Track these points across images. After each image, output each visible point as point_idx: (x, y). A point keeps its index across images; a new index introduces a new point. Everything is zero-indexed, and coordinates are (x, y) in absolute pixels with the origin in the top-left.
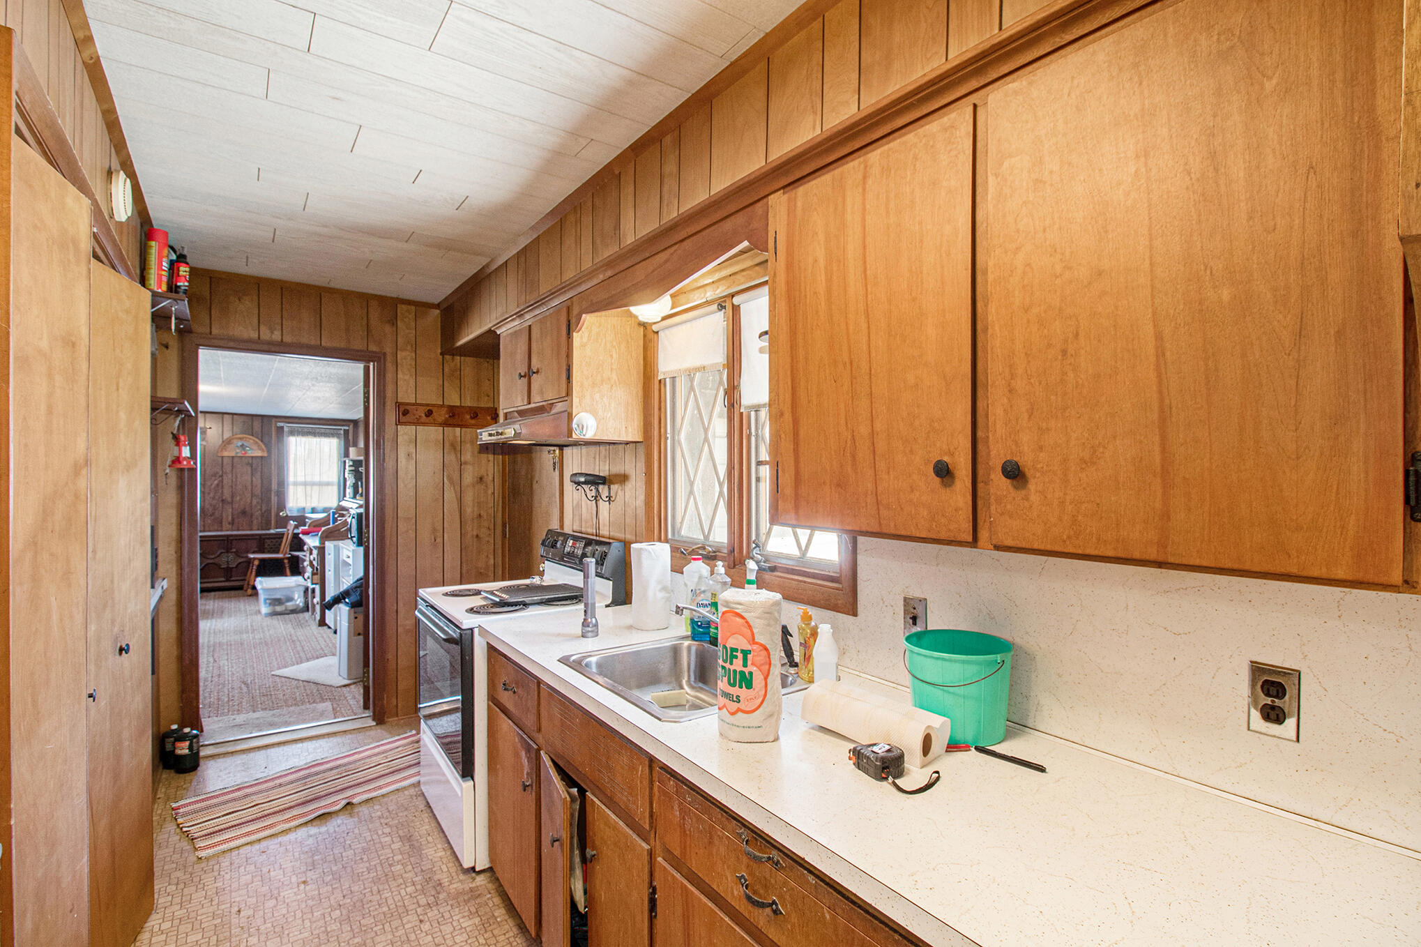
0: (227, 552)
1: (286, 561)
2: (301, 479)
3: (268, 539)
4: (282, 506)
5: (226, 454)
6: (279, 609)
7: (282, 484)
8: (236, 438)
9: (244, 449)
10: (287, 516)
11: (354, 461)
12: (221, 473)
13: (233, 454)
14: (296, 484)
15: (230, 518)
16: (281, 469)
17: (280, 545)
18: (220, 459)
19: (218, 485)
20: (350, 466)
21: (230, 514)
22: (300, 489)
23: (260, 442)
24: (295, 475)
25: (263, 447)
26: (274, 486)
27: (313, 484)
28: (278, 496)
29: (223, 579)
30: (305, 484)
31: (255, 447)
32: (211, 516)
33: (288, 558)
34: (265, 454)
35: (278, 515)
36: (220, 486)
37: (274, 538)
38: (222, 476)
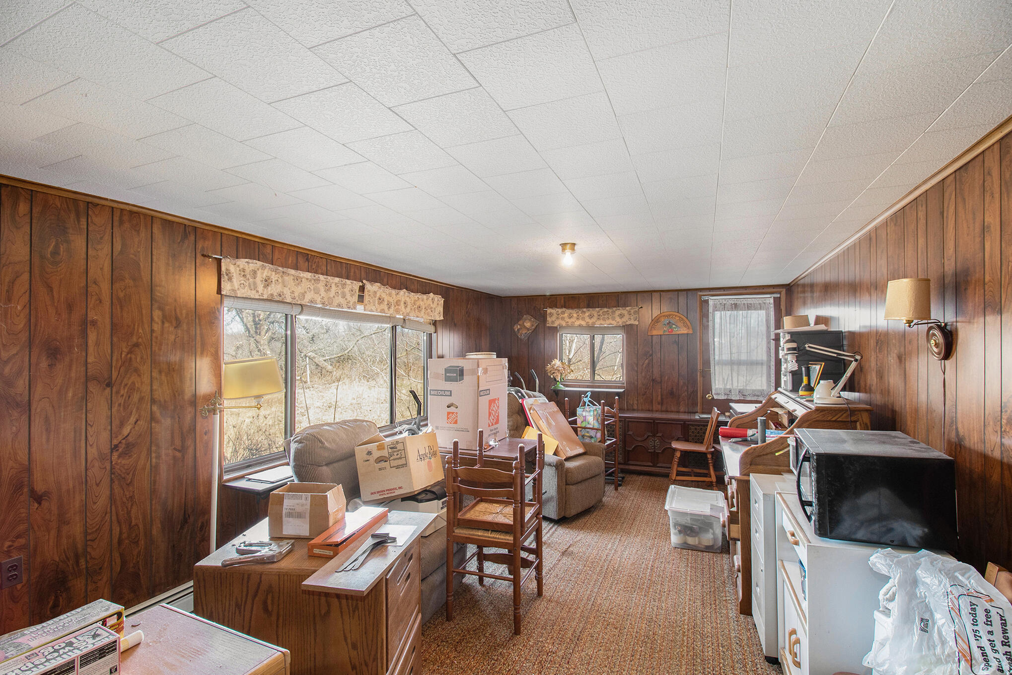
0: (654, 436)
1: (709, 456)
2: (726, 357)
3: (692, 425)
4: (708, 388)
5: (655, 332)
6: (691, 541)
7: (707, 363)
8: (664, 316)
9: (671, 327)
10: (713, 398)
11: (792, 334)
12: (651, 352)
13: (661, 333)
14: (722, 363)
15: (659, 398)
16: (706, 348)
17: (705, 433)
18: (650, 337)
19: (649, 364)
20: (787, 342)
21: (660, 393)
22: (727, 370)
23: (685, 319)
24: (721, 354)
25: (689, 324)
26: (699, 367)
27: (740, 363)
28: (704, 377)
29: (650, 464)
30: (731, 363)
31: (680, 324)
32: (643, 395)
33: (712, 453)
34: (691, 332)
35: (703, 397)
36: (651, 365)
37: (699, 426)
38: (652, 355)
